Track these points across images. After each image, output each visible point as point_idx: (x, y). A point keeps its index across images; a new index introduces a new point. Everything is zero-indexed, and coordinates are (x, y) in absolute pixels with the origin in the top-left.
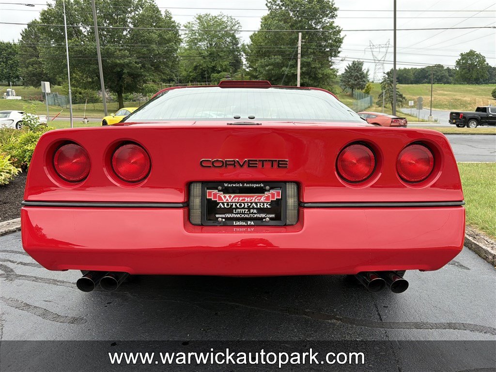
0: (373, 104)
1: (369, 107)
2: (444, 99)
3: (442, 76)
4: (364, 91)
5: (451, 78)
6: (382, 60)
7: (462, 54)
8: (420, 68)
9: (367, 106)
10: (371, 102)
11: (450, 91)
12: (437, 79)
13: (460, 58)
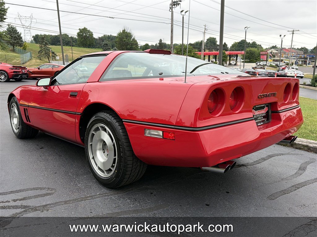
0: (33, 58)
1: (30, 60)
2: (75, 56)
3: (69, 41)
4: (22, 48)
5: (74, 43)
6: (29, 26)
7: (80, 29)
8: (54, 35)
9: (29, 59)
10: (31, 56)
11: (77, 51)
12: (65, 43)
13: (79, 31)
